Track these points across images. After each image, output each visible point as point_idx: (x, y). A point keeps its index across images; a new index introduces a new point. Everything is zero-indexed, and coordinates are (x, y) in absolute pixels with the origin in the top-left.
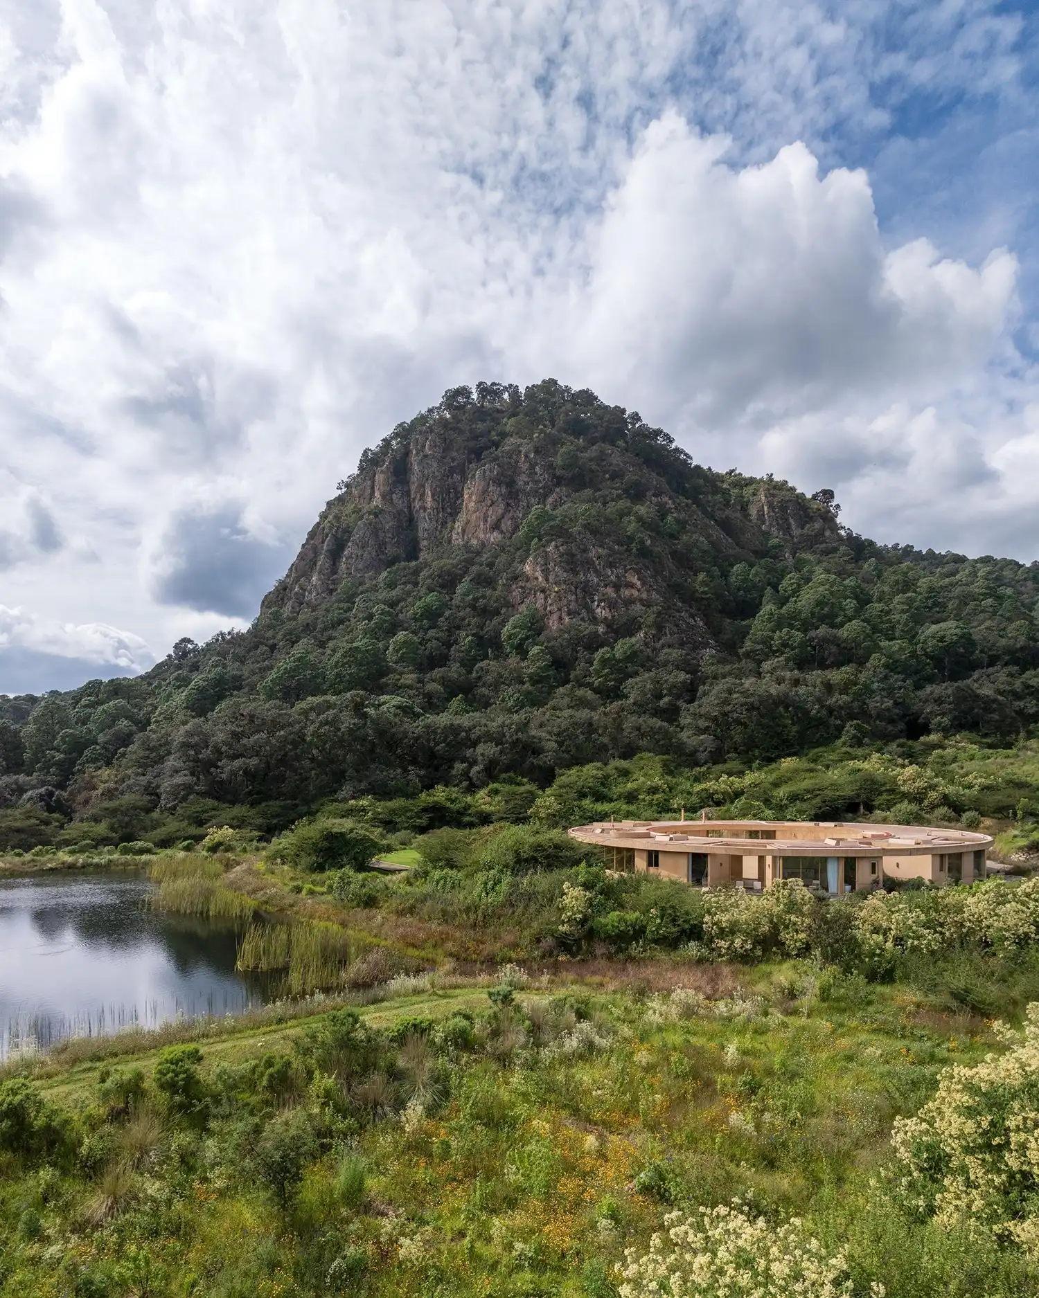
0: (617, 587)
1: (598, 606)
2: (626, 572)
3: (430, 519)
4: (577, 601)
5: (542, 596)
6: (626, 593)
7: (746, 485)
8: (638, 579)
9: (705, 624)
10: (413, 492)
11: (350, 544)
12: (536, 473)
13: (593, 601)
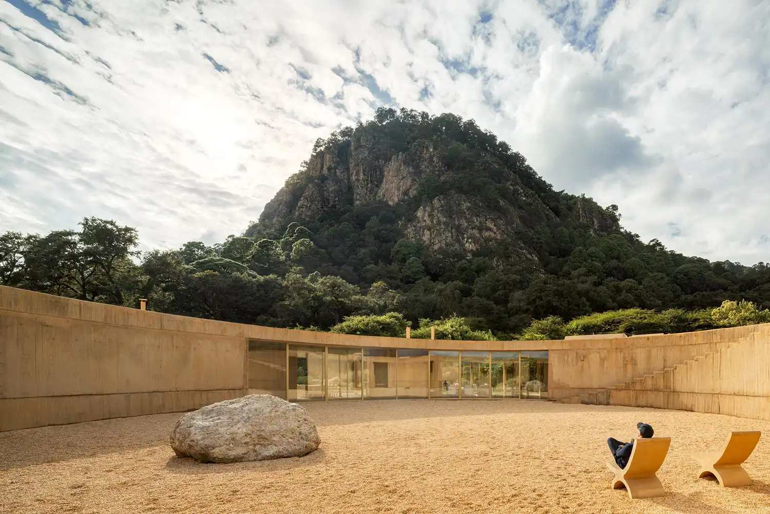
0: (480, 230)
1: (467, 242)
2: (486, 220)
3: (362, 187)
4: (452, 237)
5: (428, 233)
6: (486, 234)
7: (570, 199)
8: (495, 225)
9: (539, 260)
10: (351, 169)
11: (302, 198)
12: (434, 162)
13: (463, 238)
